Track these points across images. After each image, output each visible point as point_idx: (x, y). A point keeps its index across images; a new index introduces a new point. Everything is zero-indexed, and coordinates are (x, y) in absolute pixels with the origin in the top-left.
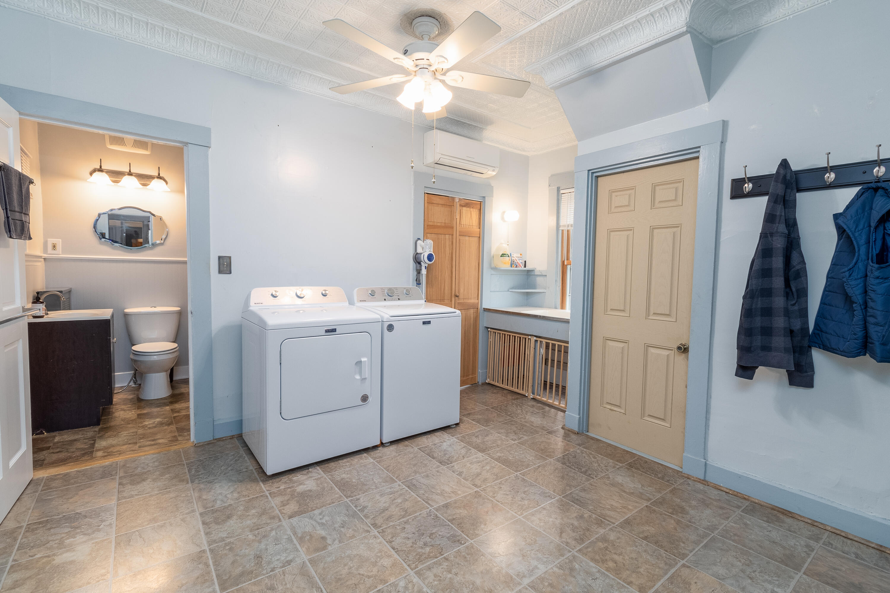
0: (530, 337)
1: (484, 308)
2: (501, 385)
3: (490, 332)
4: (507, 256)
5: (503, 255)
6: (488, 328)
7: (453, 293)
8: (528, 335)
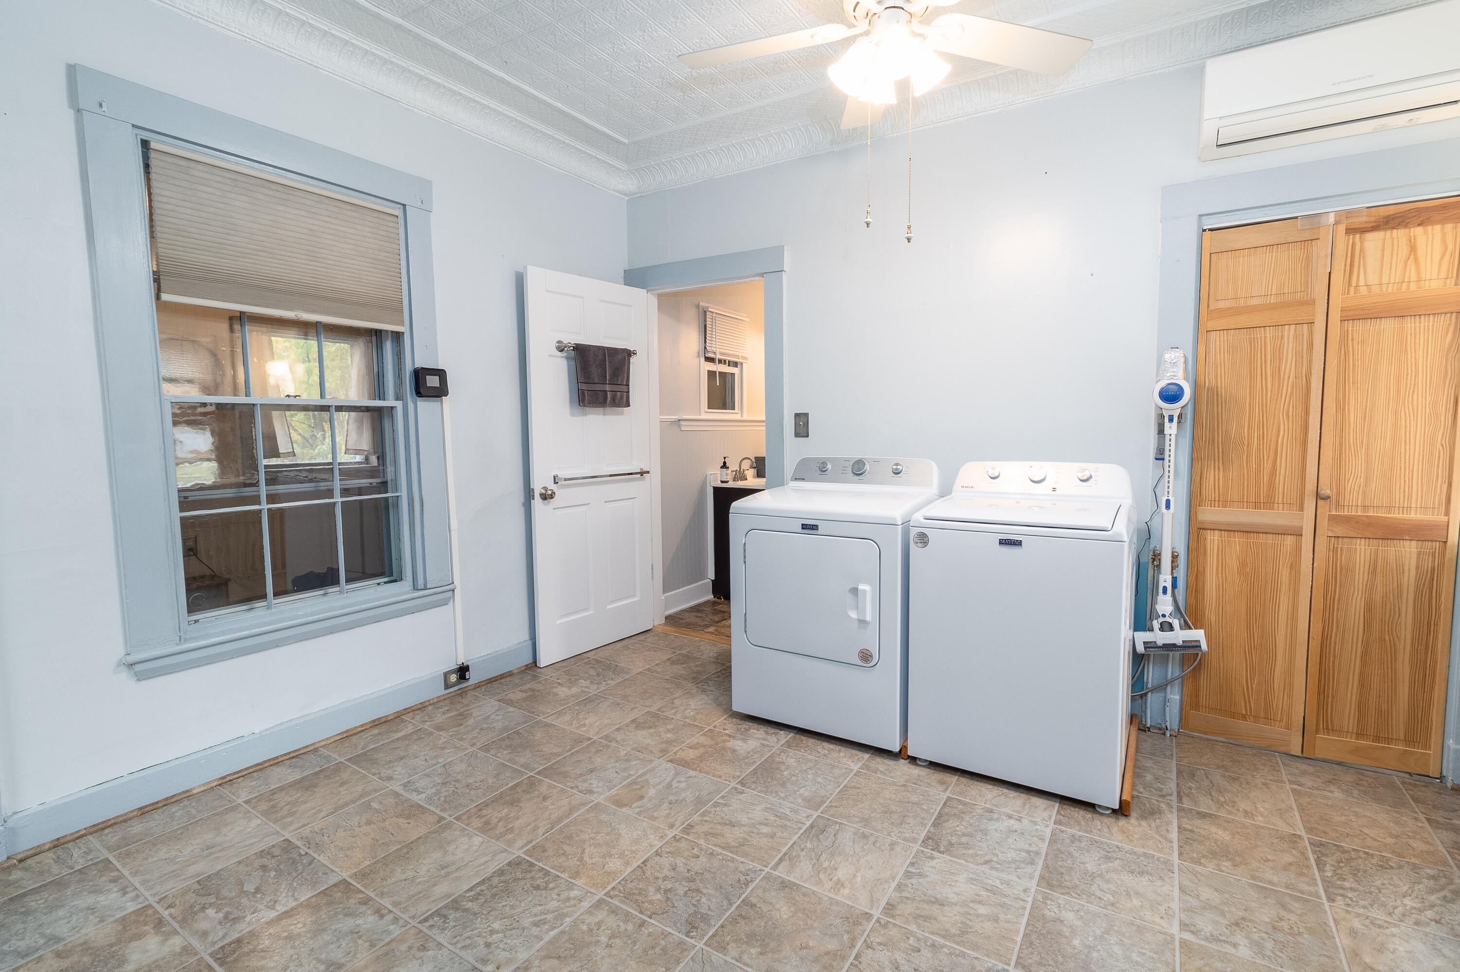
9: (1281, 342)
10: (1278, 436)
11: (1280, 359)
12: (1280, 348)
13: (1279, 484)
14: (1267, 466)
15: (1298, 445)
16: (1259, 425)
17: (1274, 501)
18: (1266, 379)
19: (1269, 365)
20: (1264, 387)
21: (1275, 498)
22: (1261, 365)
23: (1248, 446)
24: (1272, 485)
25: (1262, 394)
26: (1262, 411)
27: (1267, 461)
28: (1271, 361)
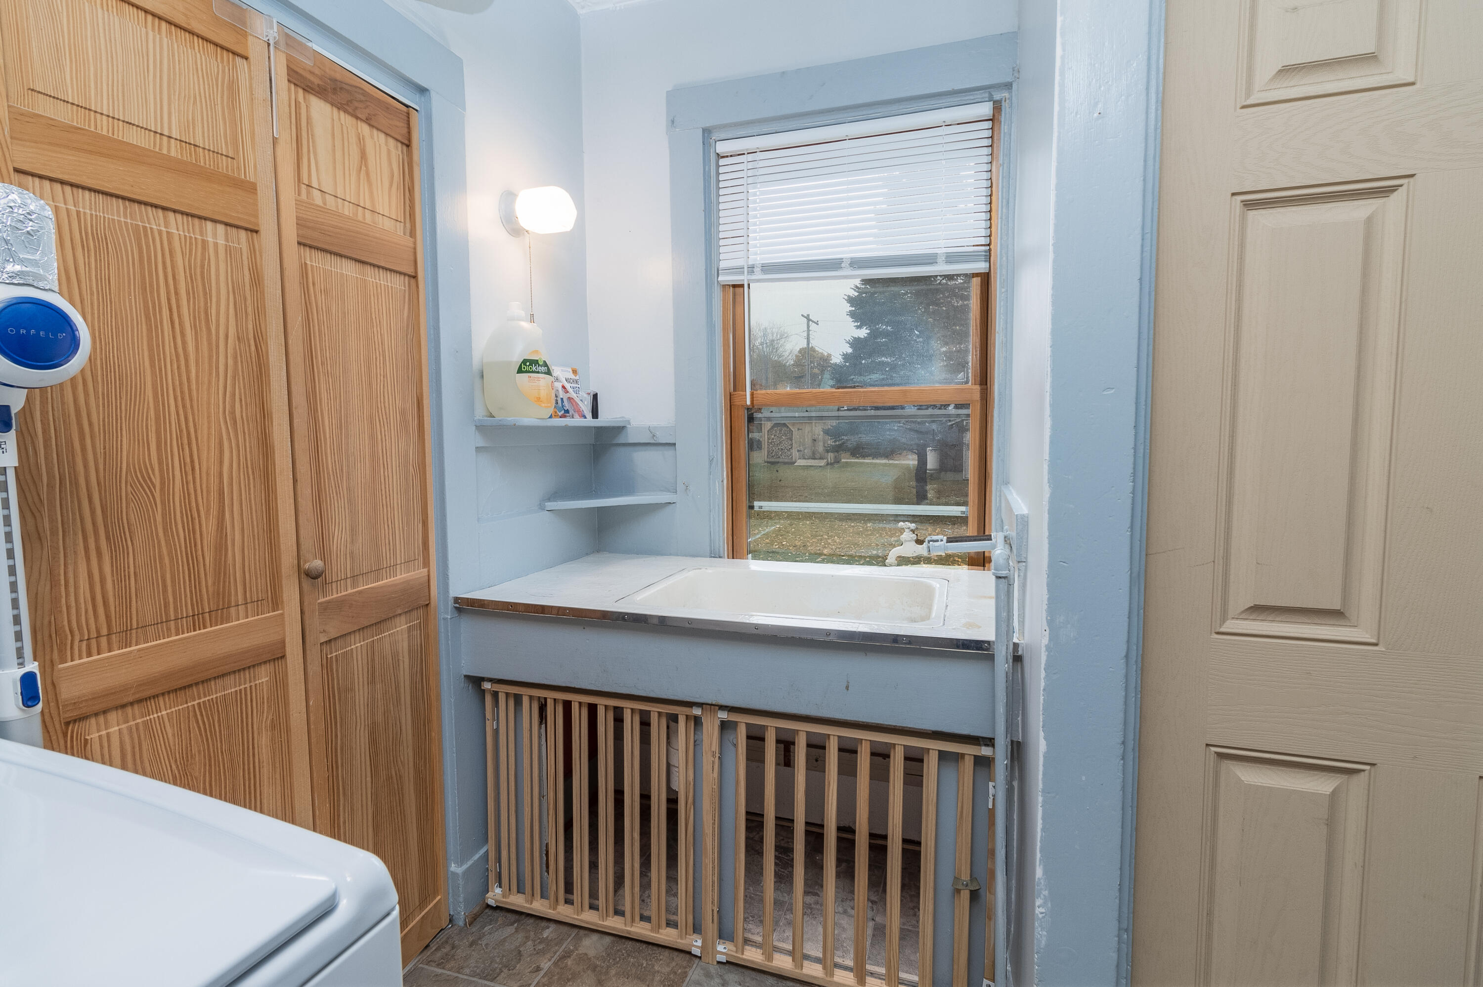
0: (697, 711)
1: (457, 600)
2: (564, 912)
3: (488, 699)
4: (543, 369)
5: (528, 366)
6: (483, 679)
7: (288, 560)
8: (690, 704)
9: (203, 254)
10: (221, 462)
11: (205, 294)
12: (202, 267)
13: (234, 565)
14: (209, 526)
15: (257, 480)
16: (179, 437)
17: (229, 602)
18: (183, 335)
19: (184, 302)
20: (180, 350)
21: (230, 595)
22: (169, 300)
23: (162, 489)
24: (221, 569)
25: (179, 368)
26: (184, 406)
27: (207, 518)
28: (188, 294)
